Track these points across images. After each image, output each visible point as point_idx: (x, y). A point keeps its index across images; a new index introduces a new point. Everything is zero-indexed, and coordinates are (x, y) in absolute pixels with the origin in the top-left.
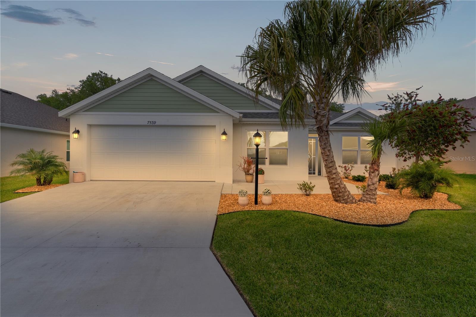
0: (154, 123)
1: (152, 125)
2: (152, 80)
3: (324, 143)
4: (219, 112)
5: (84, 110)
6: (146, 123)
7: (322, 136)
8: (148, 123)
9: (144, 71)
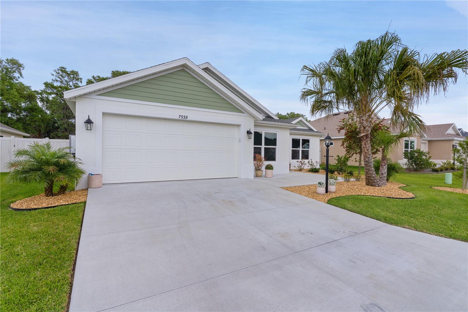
0: (186, 118)
1: (184, 120)
2: (183, 70)
3: (368, 145)
4: (244, 112)
5: (98, 94)
6: (177, 118)
7: (367, 141)
8: (179, 117)
9: (180, 60)
